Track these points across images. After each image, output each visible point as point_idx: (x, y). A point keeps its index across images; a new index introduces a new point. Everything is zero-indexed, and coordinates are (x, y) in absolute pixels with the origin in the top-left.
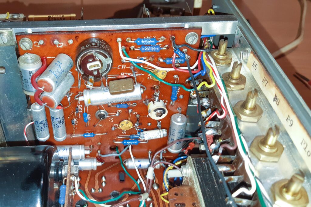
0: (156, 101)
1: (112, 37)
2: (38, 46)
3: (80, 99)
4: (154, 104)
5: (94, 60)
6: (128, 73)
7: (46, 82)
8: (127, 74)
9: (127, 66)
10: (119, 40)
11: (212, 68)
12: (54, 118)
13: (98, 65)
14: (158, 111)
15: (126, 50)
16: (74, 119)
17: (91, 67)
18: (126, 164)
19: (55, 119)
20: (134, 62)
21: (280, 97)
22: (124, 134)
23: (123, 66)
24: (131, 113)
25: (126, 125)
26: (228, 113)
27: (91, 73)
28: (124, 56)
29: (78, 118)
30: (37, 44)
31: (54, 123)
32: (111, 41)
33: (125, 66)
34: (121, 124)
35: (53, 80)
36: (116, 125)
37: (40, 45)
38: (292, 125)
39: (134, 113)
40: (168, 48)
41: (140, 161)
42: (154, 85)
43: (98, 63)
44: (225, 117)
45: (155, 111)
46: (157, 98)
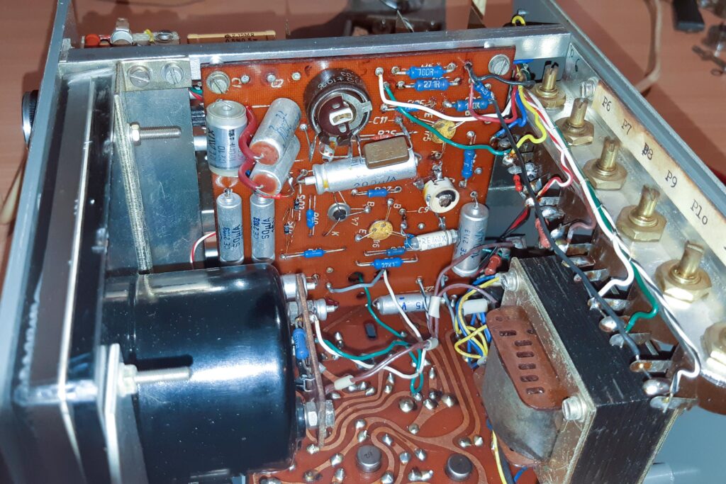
0: (438, 179)
1: (368, 66)
2: (239, 86)
3: (309, 181)
4: (435, 184)
5: (342, 107)
6: (390, 131)
7: (267, 146)
8: (388, 132)
9: (389, 119)
10: (379, 70)
11: (538, 112)
12: (259, 220)
13: (348, 115)
14: (444, 197)
15: (390, 88)
16: (289, 223)
17: (335, 119)
18: (379, 306)
19: (260, 222)
20: (404, 108)
21: (653, 146)
22: (377, 249)
23: (382, 118)
24: (392, 206)
25: (381, 230)
26: (575, 178)
27: (335, 130)
28: (388, 98)
29: (297, 221)
30: (237, 82)
31: (258, 229)
32: (366, 72)
33: (386, 118)
34: (371, 228)
35: (278, 141)
36: (363, 230)
37: (243, 84)
38: (675, 184)
39: (397, 206)
40: (460, 82)
41: (403, 298)
42: (434, 152)
43: (348, 111)
44: (570, 186)
45: (438, 196)
46: (439, 175)
